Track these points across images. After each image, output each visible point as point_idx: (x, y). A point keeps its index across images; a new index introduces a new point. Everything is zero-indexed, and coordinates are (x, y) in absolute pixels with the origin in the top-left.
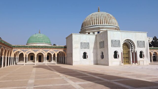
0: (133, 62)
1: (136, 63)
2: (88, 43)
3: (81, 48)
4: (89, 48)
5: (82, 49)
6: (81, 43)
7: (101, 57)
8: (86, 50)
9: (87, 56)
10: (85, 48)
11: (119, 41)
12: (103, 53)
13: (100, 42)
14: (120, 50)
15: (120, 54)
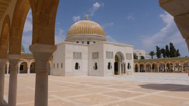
0: (122, 73)
1: (125, 74)
2: (81, 53)
3: (74, 58)
4: (81, 59)
5: (74, 60)
6: (74, 53)
7: (94, 68)
8: (78, 61)
9: (79, 67)
10: (77, 58)
11: (112, 52)
12: (96, 64)
13: (93, 53)
14: (113, 62)
15: (113, 65)
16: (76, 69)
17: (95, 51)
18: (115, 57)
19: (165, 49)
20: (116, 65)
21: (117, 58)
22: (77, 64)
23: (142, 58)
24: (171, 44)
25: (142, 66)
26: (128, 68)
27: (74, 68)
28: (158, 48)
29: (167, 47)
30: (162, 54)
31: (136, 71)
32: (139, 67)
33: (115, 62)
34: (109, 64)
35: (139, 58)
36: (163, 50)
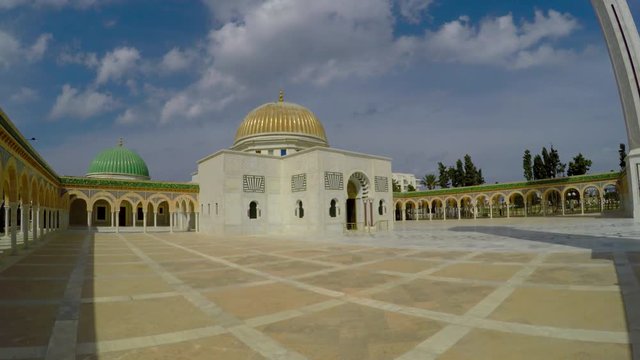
0: (366, 225)
1: (372, 228)
2: (263, 178)
3: (245, 191)
4: (263, 191)
5: (247, 194)
6: (245, 176)
7: (296, 215)
8: (256, 197)
9: (260, 211)
10: (254, 191)
11: (341, 174)
12: (301, 203)
13: (293, 177)
14: (342, 198)
15: (341, 206)
16: (251, 217)
17: (299, 172)
18: (348, 187)
19: (456, 168)
20: (351, 205)
21: (352, 188)
22: (253, 205)
23: (411, 188)
24: (467, 159)
25: (410, 206)
26: (381, 212)
27: (246, 213)
28: (442, 167)
29: (459, 164)
30: (450, 181)
31: (398, 217)
32: (404, 208)
33: (347, 198)
34: (333, 202)
35: (403, 191)
36: (452, 170)
